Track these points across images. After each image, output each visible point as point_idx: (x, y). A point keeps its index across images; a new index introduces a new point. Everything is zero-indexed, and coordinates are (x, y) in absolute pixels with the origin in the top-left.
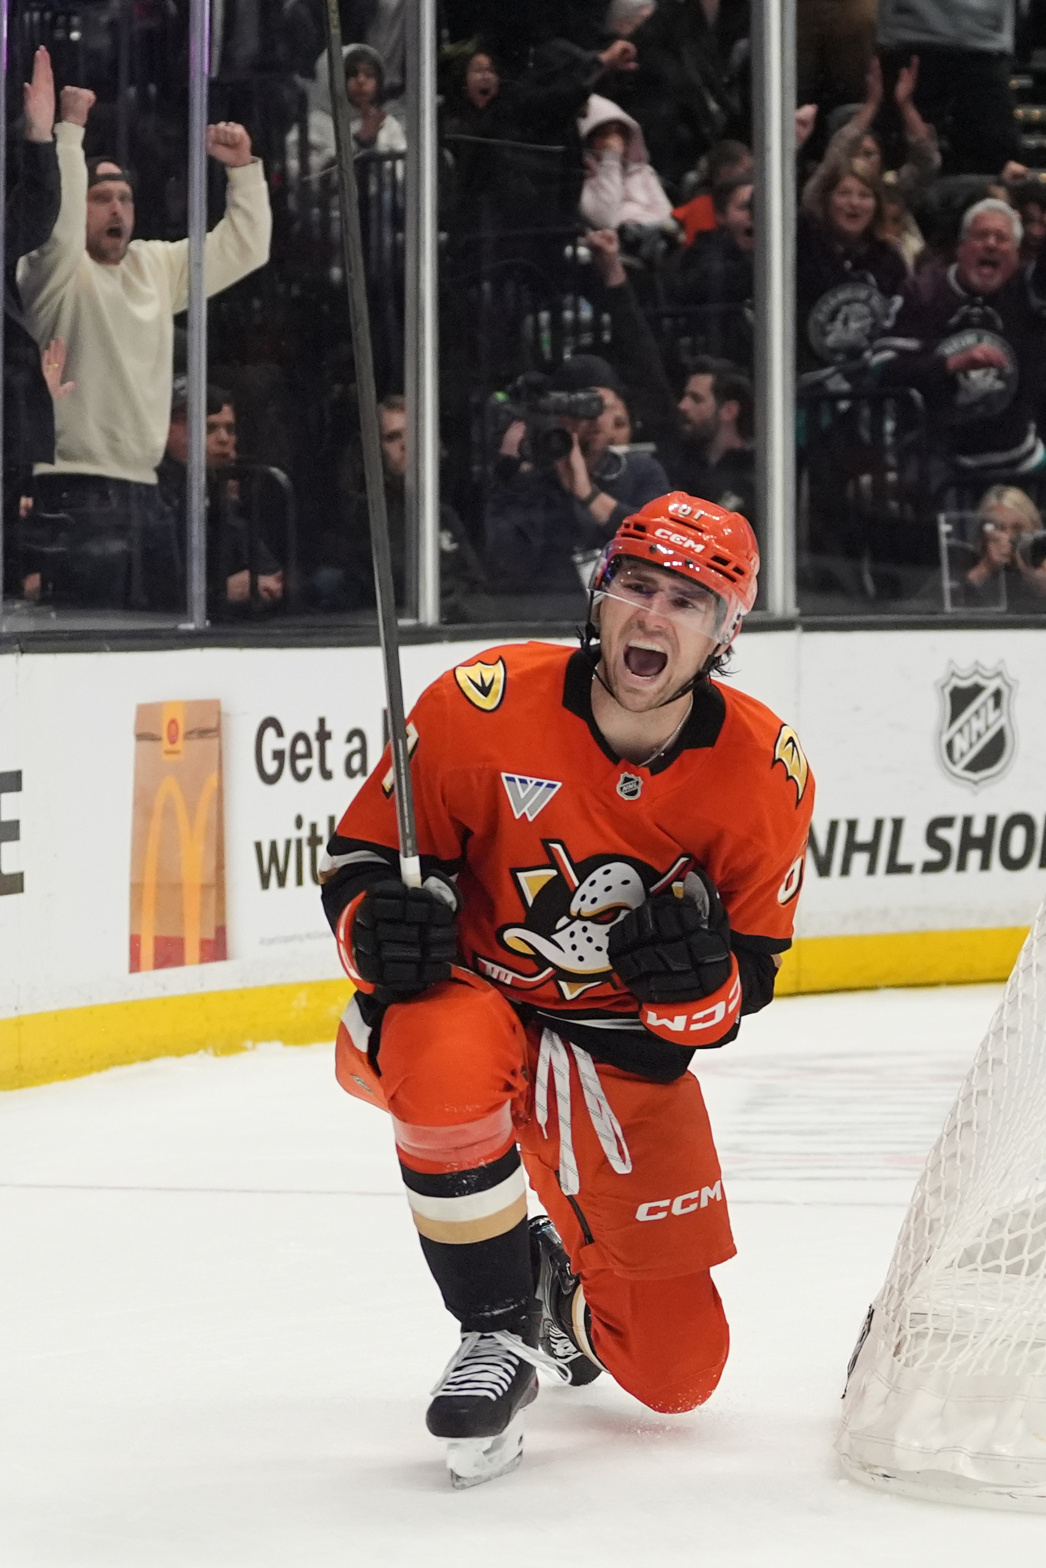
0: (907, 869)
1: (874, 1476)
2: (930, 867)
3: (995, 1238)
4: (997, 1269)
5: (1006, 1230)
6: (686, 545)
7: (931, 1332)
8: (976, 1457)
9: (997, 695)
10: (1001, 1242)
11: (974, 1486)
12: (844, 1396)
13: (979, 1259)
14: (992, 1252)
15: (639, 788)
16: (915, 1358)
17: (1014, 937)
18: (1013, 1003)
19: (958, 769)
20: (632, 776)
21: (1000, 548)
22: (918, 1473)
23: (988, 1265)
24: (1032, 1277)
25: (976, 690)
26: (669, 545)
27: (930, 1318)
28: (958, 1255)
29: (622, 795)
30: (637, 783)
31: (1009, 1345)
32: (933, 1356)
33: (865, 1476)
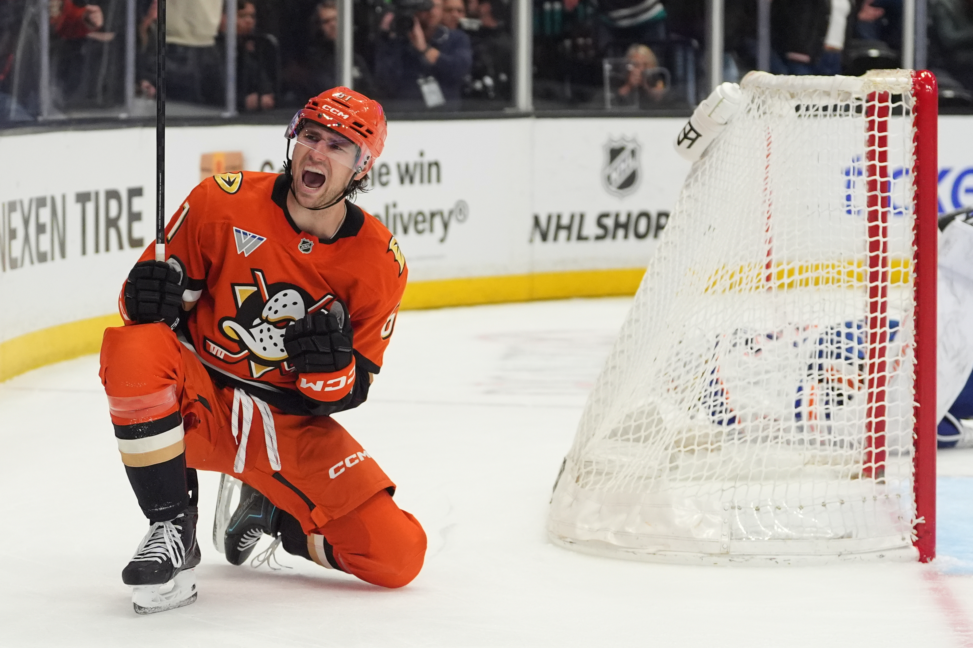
0: (586, 239)
1: (565, 542)
2: (598, 238)
3: (627, 424)
4: (628, 440)
5: (633, 420)
6: (339, 114)
7: (594, 471)
8: (616, 534)
9: (633, 153)
10: (630, 426)
11: (616, 548)
12: (551, 502)
13: (619, 434)
14: (626, 431)
15: (311, 247)
16: (586, 484)
17: (639, 274)
18: (638, 307)
19: (614, 188)
20: (308, 240)
21: (635, 78)
22: (588, 541)
23: (624, 438)
24: (646, 444)
25: (621, 150)
26: (329, 115)
27: (594, 464)
28: (608, 433)
29: (301, 250)
30: (310, 245)
31: (634, 478)
32: (595, 483)
33: (561, 543)
